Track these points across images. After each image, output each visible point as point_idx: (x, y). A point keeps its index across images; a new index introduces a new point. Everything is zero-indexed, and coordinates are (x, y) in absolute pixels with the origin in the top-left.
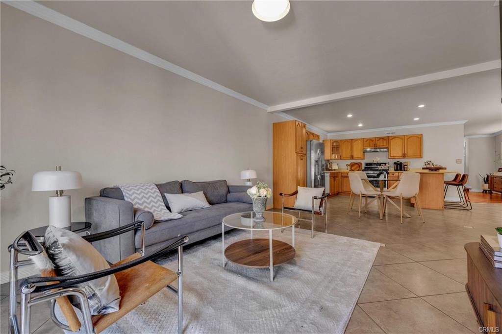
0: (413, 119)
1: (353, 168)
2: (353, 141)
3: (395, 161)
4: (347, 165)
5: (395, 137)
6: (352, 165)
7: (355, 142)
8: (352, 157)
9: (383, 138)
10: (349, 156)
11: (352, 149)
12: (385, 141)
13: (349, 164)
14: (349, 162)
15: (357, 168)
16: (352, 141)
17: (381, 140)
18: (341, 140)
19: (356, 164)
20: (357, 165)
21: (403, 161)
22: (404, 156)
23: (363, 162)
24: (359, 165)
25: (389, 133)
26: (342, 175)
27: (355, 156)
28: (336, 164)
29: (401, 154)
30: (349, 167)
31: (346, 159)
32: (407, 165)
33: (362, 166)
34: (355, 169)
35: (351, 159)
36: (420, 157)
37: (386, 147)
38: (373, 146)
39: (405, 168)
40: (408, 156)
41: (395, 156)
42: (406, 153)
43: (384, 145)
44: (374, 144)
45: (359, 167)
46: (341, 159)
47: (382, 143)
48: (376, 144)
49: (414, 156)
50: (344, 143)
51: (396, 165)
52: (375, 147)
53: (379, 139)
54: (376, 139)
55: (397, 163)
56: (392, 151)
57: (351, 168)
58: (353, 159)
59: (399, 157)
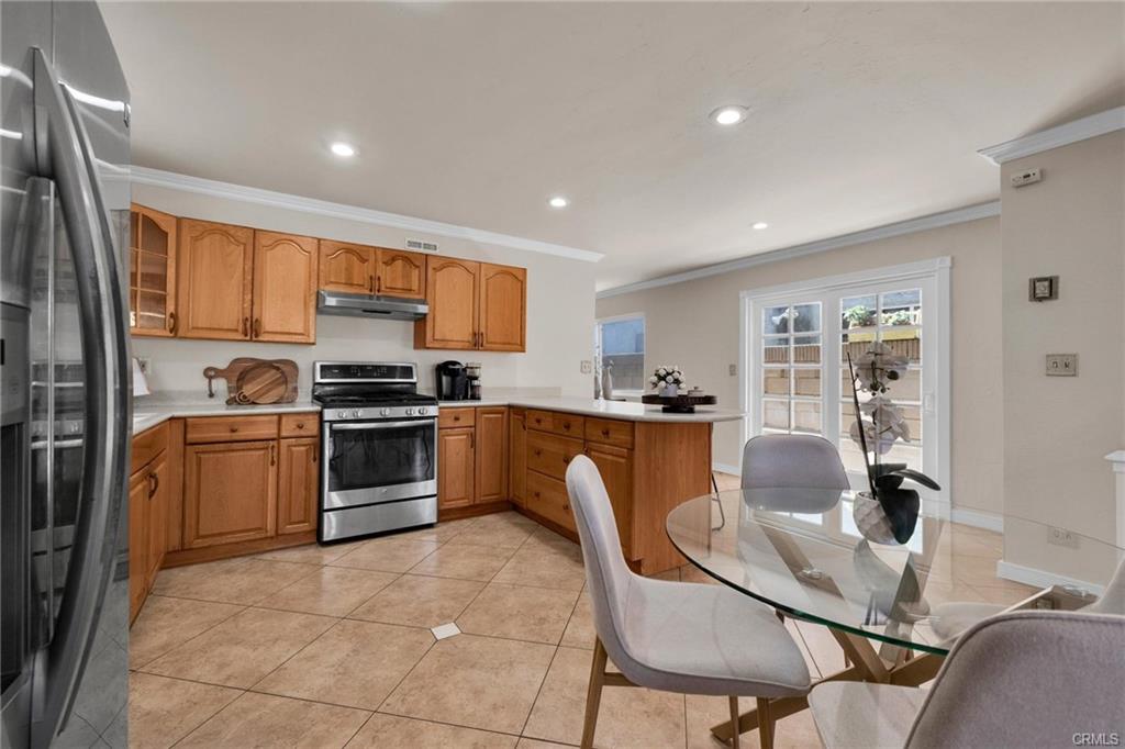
0: (548, 200)
1: (251, 389)
2: (264, 240)
3: (443, 357)
4: (211, 374)
5: (450, 263)
7: (272, 246)
8: (252, 329)
9: (406, 258)
10: (231, 314)
11: (252, 285)
12: (417, 271)
13: (222, 365)
14: (223, 356)
15: (275, 385)
16: (253, 242)
17: (399, 263)
18: (179, 220)
19: (269, 365)
20: (271, 375)
21: (464, 358)
22: (477, 343)
23: (309, 362)
24: (284, 372)
25: (419, 245)
27: (270, 320)
29: (463, 333)
30: (220, 385)
31: (211, 335)
32: (476, 378)
33: (297, 376)
34: (263, 394)
35: (248, 338)
36: (521, 347)
37: (417, 297)
38: (363, 286)
39: (473, 387)
40: (487, 343)
41: (448, 338)
42: (483, 330)
43: (411, 290)
44: (371, 278)
45: (286, 382)
46: (176, 334)
47: (403, 277)
48: (379, 278)
49: (504, 344)
50: (196, 239)
51: (445, 374)
52: (371, 290)
53: (393, 256)
54: (379, 252)
55: (451, 367)
56: (438, 319)
57: (239, 388)
58: (255, 341)
59: (460, 345)
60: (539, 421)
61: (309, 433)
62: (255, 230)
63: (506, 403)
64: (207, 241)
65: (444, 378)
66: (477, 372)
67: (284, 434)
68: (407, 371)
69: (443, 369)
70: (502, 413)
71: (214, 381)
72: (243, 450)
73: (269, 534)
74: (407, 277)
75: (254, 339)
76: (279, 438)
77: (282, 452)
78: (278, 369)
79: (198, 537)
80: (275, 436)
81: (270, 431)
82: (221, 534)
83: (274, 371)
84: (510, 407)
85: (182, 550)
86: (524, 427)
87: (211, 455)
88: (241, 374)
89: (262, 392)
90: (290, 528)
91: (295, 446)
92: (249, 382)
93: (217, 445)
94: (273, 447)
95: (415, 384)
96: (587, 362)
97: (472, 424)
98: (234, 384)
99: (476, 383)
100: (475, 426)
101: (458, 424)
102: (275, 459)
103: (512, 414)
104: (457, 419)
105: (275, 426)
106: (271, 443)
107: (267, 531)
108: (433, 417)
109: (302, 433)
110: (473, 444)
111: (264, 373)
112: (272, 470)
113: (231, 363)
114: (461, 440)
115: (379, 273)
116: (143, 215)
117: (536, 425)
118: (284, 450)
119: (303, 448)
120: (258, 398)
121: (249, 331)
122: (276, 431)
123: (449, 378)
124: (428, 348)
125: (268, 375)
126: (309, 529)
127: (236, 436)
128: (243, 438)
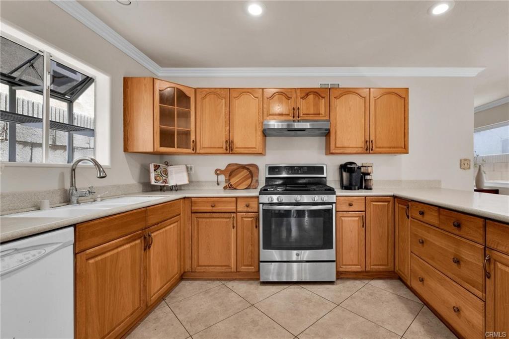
1: (233, 181)
2: (234, 94)
3: (344, 159)
4: (218, 172)
5: (348, 91)
6: (232, 171)
7: (238, 98)
9: (316, 92)
10: (221, 142)
11: (229, 122)
12: (323, 101)
13: (223, 167)
14: (223, 162)
15: (245, 179)
16: (229, 95)
17: (311, 97)
18: (195, 90)
19: (244, 167)
20: (245, 173)
21: (359, 160)
22: (368, 148)
23: (263, 164)
24: (251, 171)
26: (195, 208)
27: (239, 142)
28: (184, 167)
29: (358, 141)
30: (222, 178)
31: (214, 152)
32: (369, 174)
33: (258, 173)
34: (240, 184)
35: (228, 152)
36: (405, 149)
37: (324, 118)
38: (288, 115)
39: (366, 180)
40: (376, 147)
41: (346, 145)
42: (372, 138)
43: (319, 114)
44: (294, 109)
45: (252, 177)
46: (196, 151)
47: (314, 106)
48: (298, 109)
49: (390, 148)
50: (204, 98)
51: (345, 171)
52: (294, 117)
53: (307, 93)
54: (298, 91)
55: (349, 166)
56: (338, 133)
57: (229, 180)
58: (232, 154)
59: (355, 151)
60: (422, 213)
61: (252, 210)
62: (230, 89)
63: (391, 194)
64: (207, 99)
65: (344, 174)
66: (370, 170)
67: (239, 209)
68: (320, 170)
69: (344, 168)
70: (388, 202)
71: (219, 176)
72: (218, 218)
73: (232, 270)
74: (316, 105)
75: (230, 152)
76: (236, 213)
77: (238, 221)
78: (248, 169)
79: (199, 266)
80: (234, 211)
81: (232, 208)
82: (209, 266)
83: (245, 171)
84: (394, 197)
85: (192, 272)
86: (408, 217)
87: (204, 220)
88: (231, 172)
89: (239, 183)
90: (243, 269)
91: (245, 217)
92: (233, 177)
93: (205, 214)
94: (234, 217)
95: (326, 178)
96: (465, 160)
97: (364, 209)
98: (227, 178)
99: (368, 177)
100: (365, 211)
101: (351, 209)
102: (235, 225)
103: (397, 204)
104: (351, 205)
105: (234, 204)
106: (233, 215)
107: (231, 268)
108: (331, 204)
109: (249, 210)
110: (364, 225)
111: (240, 172)
112: (233, 231)
113: (227, 167)
114: (354, 221)
115: (298, 106)
116: (177, 88)
117: (420, 217)
118: (239, 219)
119: (250, 219)
120: (238, 185)
121: (228, 148)
122: (235, 208)
123: (348, 174)
124: (333, 154)
125: (242, 173)
126: (253, 270)
127: (215, 209)
128: (217, 211)
